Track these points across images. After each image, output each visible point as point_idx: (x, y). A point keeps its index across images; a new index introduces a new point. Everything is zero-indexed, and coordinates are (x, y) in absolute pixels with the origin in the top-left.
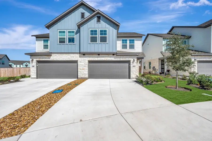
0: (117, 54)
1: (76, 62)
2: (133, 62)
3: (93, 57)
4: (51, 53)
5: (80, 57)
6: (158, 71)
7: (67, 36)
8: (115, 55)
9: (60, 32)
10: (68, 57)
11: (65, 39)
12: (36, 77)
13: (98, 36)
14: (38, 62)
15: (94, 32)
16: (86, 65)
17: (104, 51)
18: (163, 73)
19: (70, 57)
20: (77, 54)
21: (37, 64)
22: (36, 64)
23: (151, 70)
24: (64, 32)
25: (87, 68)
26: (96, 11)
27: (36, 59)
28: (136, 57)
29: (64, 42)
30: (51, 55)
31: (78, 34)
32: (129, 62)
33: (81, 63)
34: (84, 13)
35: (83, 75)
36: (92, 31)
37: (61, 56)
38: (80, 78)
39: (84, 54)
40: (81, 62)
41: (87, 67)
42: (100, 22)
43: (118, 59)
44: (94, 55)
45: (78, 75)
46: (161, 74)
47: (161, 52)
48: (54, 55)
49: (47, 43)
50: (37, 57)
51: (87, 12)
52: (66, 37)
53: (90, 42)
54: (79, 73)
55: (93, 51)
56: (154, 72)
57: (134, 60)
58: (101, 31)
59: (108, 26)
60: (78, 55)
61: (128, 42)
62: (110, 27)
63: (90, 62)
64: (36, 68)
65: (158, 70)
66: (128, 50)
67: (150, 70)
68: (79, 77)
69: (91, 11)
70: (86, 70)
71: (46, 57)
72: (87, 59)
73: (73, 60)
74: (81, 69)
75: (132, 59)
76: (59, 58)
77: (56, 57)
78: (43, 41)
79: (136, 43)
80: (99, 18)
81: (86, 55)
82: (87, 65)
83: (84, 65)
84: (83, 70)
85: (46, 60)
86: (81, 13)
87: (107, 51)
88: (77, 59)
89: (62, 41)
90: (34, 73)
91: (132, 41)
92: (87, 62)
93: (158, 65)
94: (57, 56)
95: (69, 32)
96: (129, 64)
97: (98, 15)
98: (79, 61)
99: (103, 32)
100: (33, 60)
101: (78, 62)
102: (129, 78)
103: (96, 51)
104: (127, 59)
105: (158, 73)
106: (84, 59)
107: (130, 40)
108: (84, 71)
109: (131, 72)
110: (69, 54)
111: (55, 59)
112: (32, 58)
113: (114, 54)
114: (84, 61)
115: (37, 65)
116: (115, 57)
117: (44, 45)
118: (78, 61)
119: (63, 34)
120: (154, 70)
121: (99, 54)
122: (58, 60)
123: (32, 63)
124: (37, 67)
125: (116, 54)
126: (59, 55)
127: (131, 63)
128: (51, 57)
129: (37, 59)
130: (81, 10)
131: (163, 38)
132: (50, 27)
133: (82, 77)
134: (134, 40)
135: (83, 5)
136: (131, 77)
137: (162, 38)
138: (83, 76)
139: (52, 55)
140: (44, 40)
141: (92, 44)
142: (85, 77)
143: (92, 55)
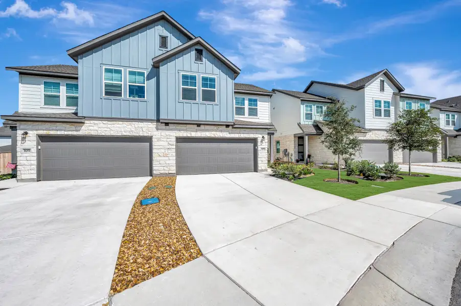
0: (234, 125)
1: (149, 139)
2: (262, 142)
3: (186, 130)
4: (85, 117)
5: (157, 129)
6: (293, 157)
7: (125, 81)
8: (231, 127)
9: (107, 71)
10: (129, 129)
11: (120, 86)
12: (35, 176)
13: (199, 88)
14: (42, 138)
15: (189, 79)
16: (170, 147)
17: (209, 119)
18: (302, 160)
19: (133, 129)
20: (152, 122)
21: (38, 144)
22: (35, 143)
23: (281, 155)
24: (119, 72)
25: (173, 153)
26: (194, 38)
27: (37, 130)
28: (267, 131)
29: (119, 94)
30: (84, 123)
31: (154, 80)
32: (254, 141)
33: (161, 143)
34: (167, 37)
35: (165, 168)
36: (185, 77)
37: (109, 126)
38: (159, 176)
39: (167, 124)
40: (159, 140)
41: (174, 150)
42: (202, 61)
43: (236, 136)
44: (188, 125)
45: (154, 168)
46: (297, 161)
47: (299, 124)
48: (92, 122)
49: (55, 92)
50: (40, 127)
51: (172, 37)
52: (122, 83)
53: (181, 99)
54: (156, 163)
55: (187, 117)
56: (285, 159)
57: (263, 137)
58: (204, 79)
59: (217, 70)
60: (153, 126)
61: (246, 102)
62: (221, 72)
63: (179, 140)
64: (35, 154)
65: (293, 155)
66: (246, 118)
67: (278, 156)
68: (154, 172)
69: (182, 35)
70: (171, 158)
71: (68, 126)
72: (173, 134)
73: (141, 135)
74: (161, 155)
75: (260, 136)
76: (106, 129)
77: (96, 128)
78: (43, 86)
79: (261, 105)
80: (199, 52)
81: (171, 126)
82: (174, 147)
83: (168, 147)
84: (164, 156)
85: (66, 133)
86: (160, 36)
87: (217, 119)
88: (150, 133)
89: (112, 91)
90: (28, 168)
91: (253, 102)
92: (174, 139)
93: (293, 146)
94: (100, 126)
95: (131, 73)
96: (256, 145)
97: (199, 47)
98: (157, 137)
99: (209, 82)
100: (26, 133)
101: (153, 140)
102: (256, 169)
103: (195, 118)
104: (252, 136)
105: (294, 161)
106: (167, 133)
107: (250, 100)
108: (167, 158)
109: (259, 159)
110: (131, 123)
111: (93, 133)
112: (26, 129)
113: (227, 126)
114: (168, 137)
115: (39, 147)
116: (231, 132)
117: (46, 96)
118: (154, 137)
119: (115, 75)
120: (285, 155)
121: (199, 125)
122: (103, 134)
123: (22, 140)
124: (38, 151)
125: (232, 125)
126: (104, 122)
127: (259, 144)
128: (83, 128)
129: (41, 132)
130: (160, 30)
131: (302, 100)
132: (79, 57)
133: (162, 172)
134: (256, 100)
135: (164, 21)
136: (259, 168)
137: (299, 101)
138: (166, 170)
139: (86, 122)
140: (45, 83)
141: (185, 104)
142: (170, 172)
143: (185, 125)
